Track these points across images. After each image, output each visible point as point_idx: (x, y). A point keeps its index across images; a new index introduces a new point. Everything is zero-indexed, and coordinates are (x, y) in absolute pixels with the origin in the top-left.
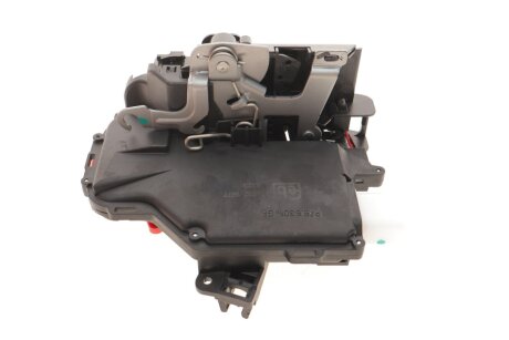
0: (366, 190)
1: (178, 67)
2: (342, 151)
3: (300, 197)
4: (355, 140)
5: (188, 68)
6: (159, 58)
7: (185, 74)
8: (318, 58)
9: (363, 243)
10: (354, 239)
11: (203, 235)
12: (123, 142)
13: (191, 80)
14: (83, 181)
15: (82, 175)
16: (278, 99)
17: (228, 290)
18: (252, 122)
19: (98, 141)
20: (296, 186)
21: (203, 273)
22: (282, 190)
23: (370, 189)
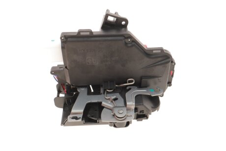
0: (58, 65)
1: (139, 114)
2: (68, 81)
3: (87, 58)
4: (62, 90)
5: (135, 112)
6: (147, 118)
7: (136, 109)
8: (80, 118)
9: (61, 38)
10: (65, 40)
11: (126, 40)
12: (160, 82)
13: (133, 107)
14: (175, 64)
15: (175, 66)
16: (96, 101)
17: (115, 19)
18: (107, 92)
19: (170, 83)
20: (88, 63)
21: (125, 26)
22: (94, 61)
23: (56, 66)
